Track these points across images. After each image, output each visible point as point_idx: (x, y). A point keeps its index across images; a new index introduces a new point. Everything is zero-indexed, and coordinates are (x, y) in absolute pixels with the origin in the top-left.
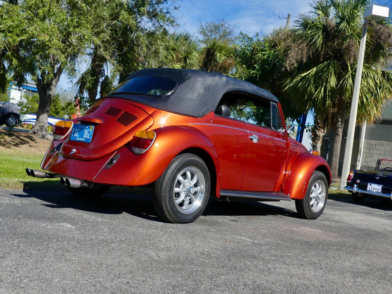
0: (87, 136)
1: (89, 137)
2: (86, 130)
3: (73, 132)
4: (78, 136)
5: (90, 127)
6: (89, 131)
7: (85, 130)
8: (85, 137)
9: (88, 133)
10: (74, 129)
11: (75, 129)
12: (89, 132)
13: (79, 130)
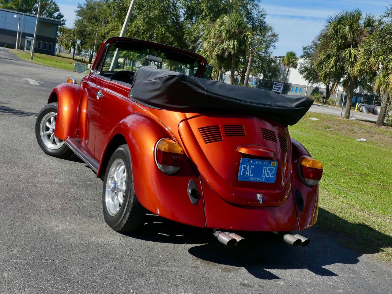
0: (268, 175)
1: (271, 176)
2: (266, 167)
3: (243, 169)
4: (252, 175)
5: (270, 163)
6: (270, 168)
7: (264, 167)
8: (264, 176)
9: (268, 171)
10: (243, 165)
11: (245, 166)
12: (271, 170)
13: (254, 166)
